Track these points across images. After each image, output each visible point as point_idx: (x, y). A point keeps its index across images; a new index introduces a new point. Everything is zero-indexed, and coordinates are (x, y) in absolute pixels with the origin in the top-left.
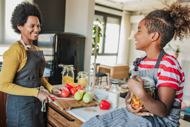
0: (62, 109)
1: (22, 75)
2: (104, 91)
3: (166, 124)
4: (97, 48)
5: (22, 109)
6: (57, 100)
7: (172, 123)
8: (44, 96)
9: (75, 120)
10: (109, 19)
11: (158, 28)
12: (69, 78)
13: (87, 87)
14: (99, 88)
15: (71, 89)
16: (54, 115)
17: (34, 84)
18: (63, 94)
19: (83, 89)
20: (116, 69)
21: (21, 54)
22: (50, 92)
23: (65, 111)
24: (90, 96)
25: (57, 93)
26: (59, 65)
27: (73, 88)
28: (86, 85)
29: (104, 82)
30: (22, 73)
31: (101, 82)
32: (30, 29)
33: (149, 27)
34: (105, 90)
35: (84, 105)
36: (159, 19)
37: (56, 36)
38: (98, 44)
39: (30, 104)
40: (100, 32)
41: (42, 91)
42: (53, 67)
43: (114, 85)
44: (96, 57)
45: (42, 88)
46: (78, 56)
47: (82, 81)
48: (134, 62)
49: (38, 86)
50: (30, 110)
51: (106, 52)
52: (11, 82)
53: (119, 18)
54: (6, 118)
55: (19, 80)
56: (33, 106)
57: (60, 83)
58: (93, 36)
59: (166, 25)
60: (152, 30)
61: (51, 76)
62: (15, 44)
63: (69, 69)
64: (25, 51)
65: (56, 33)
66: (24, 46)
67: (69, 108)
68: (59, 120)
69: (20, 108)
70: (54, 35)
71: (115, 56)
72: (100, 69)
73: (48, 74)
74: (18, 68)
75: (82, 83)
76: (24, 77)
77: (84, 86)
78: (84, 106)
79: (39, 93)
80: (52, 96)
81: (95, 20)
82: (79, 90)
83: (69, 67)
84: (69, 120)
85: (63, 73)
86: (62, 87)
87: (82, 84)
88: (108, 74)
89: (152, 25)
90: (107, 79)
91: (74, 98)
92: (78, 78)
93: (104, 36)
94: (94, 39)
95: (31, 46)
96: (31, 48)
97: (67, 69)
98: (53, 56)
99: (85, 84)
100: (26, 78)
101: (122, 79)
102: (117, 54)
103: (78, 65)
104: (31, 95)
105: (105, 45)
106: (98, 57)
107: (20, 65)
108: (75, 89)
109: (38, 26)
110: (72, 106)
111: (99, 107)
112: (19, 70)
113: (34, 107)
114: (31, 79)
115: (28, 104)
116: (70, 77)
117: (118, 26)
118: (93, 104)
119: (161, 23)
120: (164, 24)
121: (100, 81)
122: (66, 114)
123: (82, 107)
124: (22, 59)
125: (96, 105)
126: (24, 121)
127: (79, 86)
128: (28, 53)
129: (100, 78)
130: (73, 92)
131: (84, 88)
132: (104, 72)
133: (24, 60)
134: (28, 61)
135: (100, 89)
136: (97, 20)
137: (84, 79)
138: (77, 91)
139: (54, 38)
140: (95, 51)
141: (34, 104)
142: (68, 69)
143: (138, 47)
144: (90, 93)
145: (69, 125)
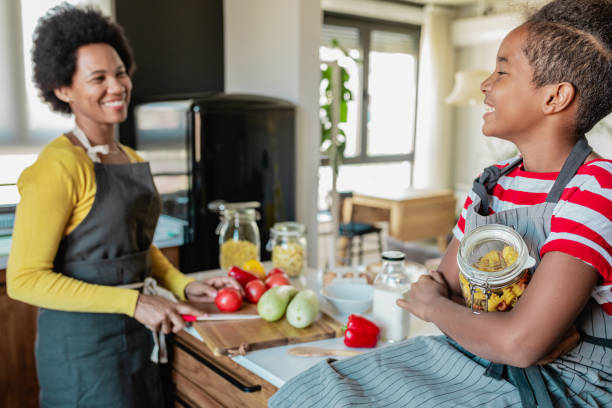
0: (216, 353)
1: (81, 246)
2: (361, 286)
3: (576, 397)
4: (341, 138)
5: (87, 355)
6: (202, 324)
7: (598, 393)
8: (158, 310)
9: (263, 390)
10: (377, 36)
11: (572, 70)
12: (244, 247)
13: (305, 275)
14: (345, 276)
15: (249, 284)
16: (196, 371)
17: (122, 271)
18: (224, 301)
19: (291, 281)
20: (409, 206)
21: (76, 178)
22: (177, 297)
23: (230, 359)
24: (310, 303)
25: (203, 300)
26: (212, 206)
27: (255, 281)
28: (301, 267)
29: (371, 252)
30: (81, 237)
31: (361, 253)
32: (93, 90)
33: (541, 61)
34: (364, 280)
35: (292, 334)
36: (581, 32)
37: (197, 109)
38: (341, 126)
39: (113, 341)
40: (347, 85)
41: (151, 294)
42: (192, 212)
43: (391, 262)
44: (336, 172)
45: (151, 285)
46: (276, 170)
47: (286, 257)
48: (477, 180)
49: (138, 279)
50: (115, 358)
51: (372, 151)
52: (46, 269)
53: (414, 30)
54: (38, 388)
55: (72, 260)
56: (123, 346)
57: (214, 264)
58: (324, 101)
59: (603, 59)
60: (550, 73)
61: (188, 241)
62: (57, 144)
63: (243, 216)
64: (90, 166)
65: (195, 98)
66: (86, 150)
67: (242, 349)
68: (211, 390)
69: (81, 354)
70: (186, 105)
71: (406, 164)
72: (356, 209)
73: (175, 236)
74: (69, 223)
75: (286, 260)
76: (90, 250)
77: (295, 272)
78: (293, 339)
79: (140, 303)
80: (185, 310)
81: (325, 45)
82: (275, 286)
83: (241, 212)
84: (242, 388)
85: (222, 230)
86: (217, 277)
87: (287, 264)
88: (383, 225)
89: (552, 55)
90: (380, 242)
91: (257, 313)
92: (272, 245)
93: (365, 96)
94: (328, 109)
95: (111, 149)
96: (109, 154)
97: (233, 219)
98: (188, 174)
99: (298, 265)
100: (97, 254)
101: (434, 241)
102: (410, 158)
103: (276, 202)
104: (111, 310)
105: (370, 125)
106: (343, 169)
107: (77, 210)
108: (261, 282)
109: (118, 75)
110: (252, 341)
111: (343, 339)
112: (71, 229)
113: (125, 349)
114: (112, 254)
115: (106, 338)
116: (246, 243)
117: (410, 59)
118: (321, 332)
119: (585, 49)
120: (598, 53)
121: (356, 250)
122: (232, 367)
123: (285, 341)
124: (81, 193)
125: (332, 335)
126: (96, 396)
127: (277, 271)
128: (101, 171)
129: (356, 240)
130: (254, 292)
131: (295, 277)
132: (370, 220)
133: (87, 195)
134: (99, 197)
135: (347, 280)
136: (335, 43)
137: (293, 248)
138: (268, 287)
139: (190, 115)
140: (334, 150)
141: (124, 337)
142: (237, 215)
143: (491, 128)
144: (310, 293)
145: (243, 404)
